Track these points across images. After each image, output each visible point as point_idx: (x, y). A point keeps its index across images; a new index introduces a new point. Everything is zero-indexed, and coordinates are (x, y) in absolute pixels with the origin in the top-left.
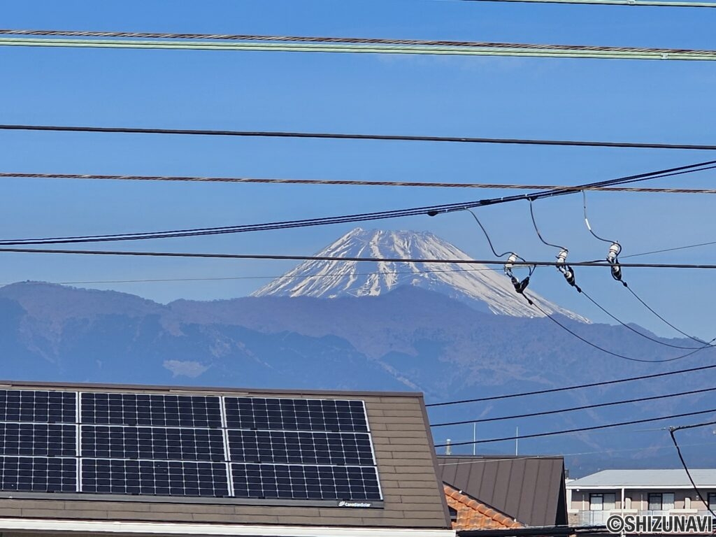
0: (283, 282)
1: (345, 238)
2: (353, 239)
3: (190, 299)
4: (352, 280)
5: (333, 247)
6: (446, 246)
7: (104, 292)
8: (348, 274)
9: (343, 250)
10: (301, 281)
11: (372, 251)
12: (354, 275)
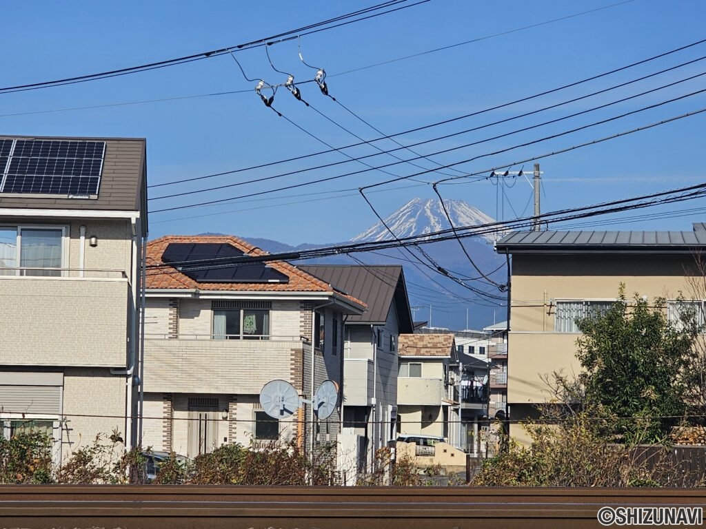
0: (370, 232)
1: (409, 204)
2: (414, 205)
3: (311, 243)
4: (414, 231)
5: (401, 210)
6: (473, 209)
7: (256, 240)
8: (411, 227)
9: (408, 212)
10: (381, 232)
11: (426, 212)
12: (415, 228)
